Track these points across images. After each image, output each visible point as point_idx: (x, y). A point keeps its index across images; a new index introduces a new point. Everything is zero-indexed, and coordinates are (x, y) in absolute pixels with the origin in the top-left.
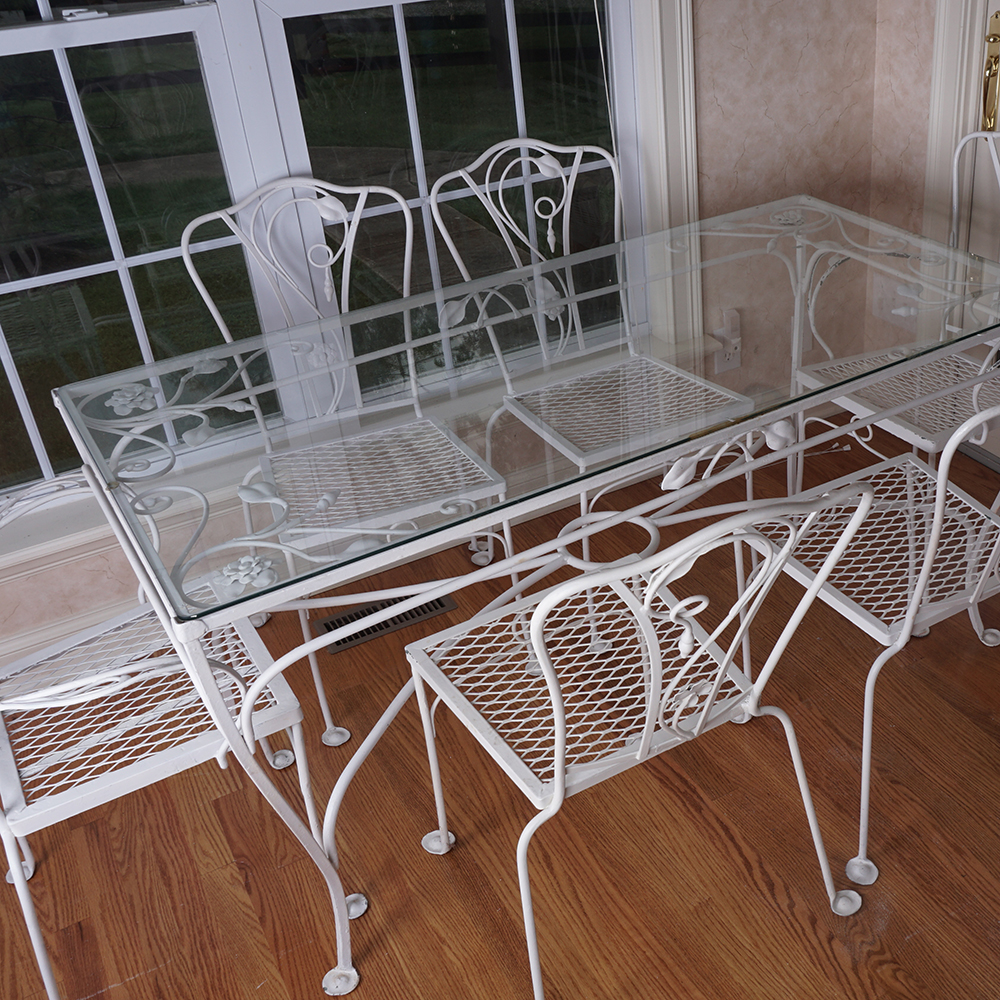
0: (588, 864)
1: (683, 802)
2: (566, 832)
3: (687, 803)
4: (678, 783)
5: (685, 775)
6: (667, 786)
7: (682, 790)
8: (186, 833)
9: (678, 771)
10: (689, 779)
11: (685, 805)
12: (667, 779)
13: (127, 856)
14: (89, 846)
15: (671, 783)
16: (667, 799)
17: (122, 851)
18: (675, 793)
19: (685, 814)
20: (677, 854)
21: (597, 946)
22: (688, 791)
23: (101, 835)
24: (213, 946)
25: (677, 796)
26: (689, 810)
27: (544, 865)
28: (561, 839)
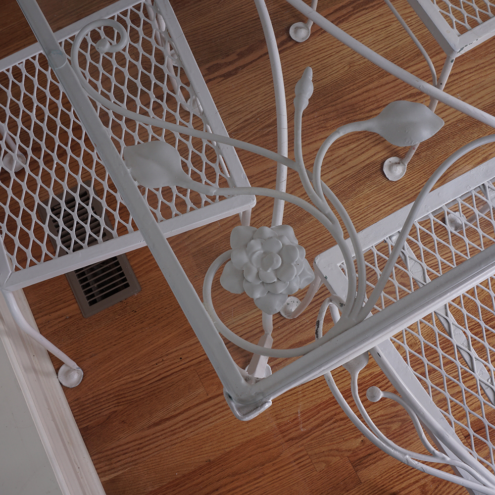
0: (419, 70)
1: (363, 9)
2: (388, 83)
3: (364, 7)
4: (344, 12)
5: (337, 7)
6: (347, 19)
7: (352, 9)
8: (370, 374)
9: (331, 11)
10: (341, 5)
11: (367, 9)
12: (339, 18)
13: (395, 419)
14: (381, 459)
15: (344, 16)
16: (360, 19)
17: (388, 426)
18: (354, 14)
19: (375, 9)
20: (412, 16)
21: (489, 65)
22: (353, 5)
23: (369, 452)
24: (489, 320)
25: (357, 13)
26: (372, 7)
27: (417, 98)
28: (394, 87)
